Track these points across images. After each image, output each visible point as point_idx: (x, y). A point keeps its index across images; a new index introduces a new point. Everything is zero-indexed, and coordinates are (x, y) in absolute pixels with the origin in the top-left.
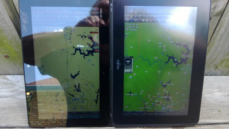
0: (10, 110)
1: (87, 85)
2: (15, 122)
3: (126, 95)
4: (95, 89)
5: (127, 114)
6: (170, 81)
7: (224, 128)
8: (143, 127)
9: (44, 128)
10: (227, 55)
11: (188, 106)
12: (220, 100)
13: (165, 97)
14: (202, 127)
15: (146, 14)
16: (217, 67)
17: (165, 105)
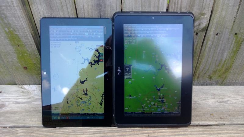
0: (27, 113)
1: (93, 89)
3: (127, 97)
4: (100, 93)
5: (128, 115)
6: (163, 85)
7: (215, 129)
8: (142, 127)
9: (56, 128)
10: (218, 66)
11: (180, 107)
12: (213, 106)
13: (160, 99)
14: (195, 128)
15: (141, 30)
16: (211, 78)
17: (160, 106)
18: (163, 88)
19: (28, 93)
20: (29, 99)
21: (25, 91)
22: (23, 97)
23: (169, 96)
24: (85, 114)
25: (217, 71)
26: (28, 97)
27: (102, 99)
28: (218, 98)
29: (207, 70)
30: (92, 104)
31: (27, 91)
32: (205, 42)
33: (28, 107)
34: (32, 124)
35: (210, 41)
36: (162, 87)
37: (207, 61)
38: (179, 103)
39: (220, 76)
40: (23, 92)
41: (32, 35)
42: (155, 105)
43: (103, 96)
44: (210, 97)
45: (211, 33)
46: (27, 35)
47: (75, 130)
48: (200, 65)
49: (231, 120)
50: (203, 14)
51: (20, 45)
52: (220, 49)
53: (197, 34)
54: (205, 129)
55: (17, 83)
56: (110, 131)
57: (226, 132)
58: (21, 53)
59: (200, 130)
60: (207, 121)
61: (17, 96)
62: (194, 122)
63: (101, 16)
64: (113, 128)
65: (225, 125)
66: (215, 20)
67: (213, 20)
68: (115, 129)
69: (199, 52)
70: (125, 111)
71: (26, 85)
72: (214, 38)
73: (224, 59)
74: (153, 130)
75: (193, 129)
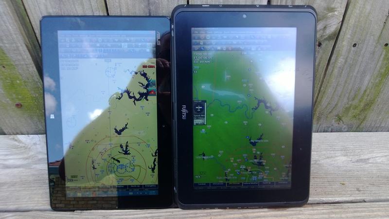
0: (23, 186)
1: (139, 144)
2: (29, 202)
3: (197, 158)
4: (152, 151)
5: (200, 188)
6: (261, 136)
7: (350, 209)
8: (225, 208)
9: (74, 211)
10: (353, 99)
11: (290, 174)
12: (344, 168)
13: (255, 160)
14: (315, 208)
15: (223, 38)
16: (340, 119)
17: (256, 173)
18: (262, 141)
19: (26, 148)
20: (27, 160)
21: (21, 145)
22: (15, 157)
23: (272, 154)
24: (125, 187)
25: (350, 107)
26: (26, 156)
27: (155, 160)
28: (352, 154)
29: (334, 106)
30: (137, 168)
31: (23, 145)
32: (333, 58)
33: (25, 174)
34: (32, 205)
35: (341, 57)
36: (260, 139)
37: (334, 92)
38: (287, 166)
39: (355, 117)
40: (16, 147)
41: (27, 47)
42: (247, 170)
43: (156, 156)
44: (338, 153)
45: (344, 43)
46: (17, 47)
47: (107, 215)
48: (322, 97)
49: (375, 193)
50: (332, 10)
51: (7, 65)
52: (358, 72)
53: (320, 45)
54: (333, 210)
55: (5, 131)
56: (169, 215)
57: (367, 214)
58: (9, 79)
59: (325, 211)
60: (334, 195)
61: (6, 155)
62: (313, 197)
63: (150, 13)
64: (175, 211)
65: (365, 202)
66: (351, 21)
67: (349, 20)
68: (178, 213)
69: (322, 76)
70: (195, 182)
71: (22, 134)
72: (349, 51)
73: (363, 88)
74: (244, 213)
75: (311, 210)
